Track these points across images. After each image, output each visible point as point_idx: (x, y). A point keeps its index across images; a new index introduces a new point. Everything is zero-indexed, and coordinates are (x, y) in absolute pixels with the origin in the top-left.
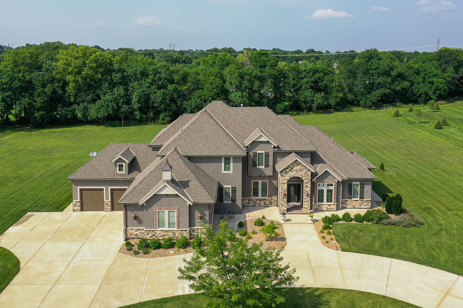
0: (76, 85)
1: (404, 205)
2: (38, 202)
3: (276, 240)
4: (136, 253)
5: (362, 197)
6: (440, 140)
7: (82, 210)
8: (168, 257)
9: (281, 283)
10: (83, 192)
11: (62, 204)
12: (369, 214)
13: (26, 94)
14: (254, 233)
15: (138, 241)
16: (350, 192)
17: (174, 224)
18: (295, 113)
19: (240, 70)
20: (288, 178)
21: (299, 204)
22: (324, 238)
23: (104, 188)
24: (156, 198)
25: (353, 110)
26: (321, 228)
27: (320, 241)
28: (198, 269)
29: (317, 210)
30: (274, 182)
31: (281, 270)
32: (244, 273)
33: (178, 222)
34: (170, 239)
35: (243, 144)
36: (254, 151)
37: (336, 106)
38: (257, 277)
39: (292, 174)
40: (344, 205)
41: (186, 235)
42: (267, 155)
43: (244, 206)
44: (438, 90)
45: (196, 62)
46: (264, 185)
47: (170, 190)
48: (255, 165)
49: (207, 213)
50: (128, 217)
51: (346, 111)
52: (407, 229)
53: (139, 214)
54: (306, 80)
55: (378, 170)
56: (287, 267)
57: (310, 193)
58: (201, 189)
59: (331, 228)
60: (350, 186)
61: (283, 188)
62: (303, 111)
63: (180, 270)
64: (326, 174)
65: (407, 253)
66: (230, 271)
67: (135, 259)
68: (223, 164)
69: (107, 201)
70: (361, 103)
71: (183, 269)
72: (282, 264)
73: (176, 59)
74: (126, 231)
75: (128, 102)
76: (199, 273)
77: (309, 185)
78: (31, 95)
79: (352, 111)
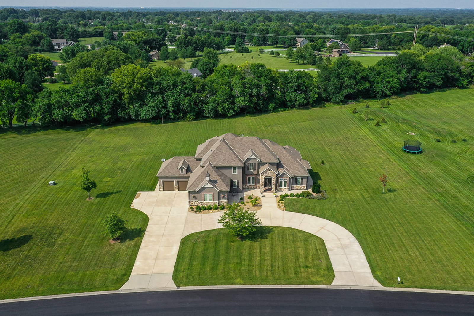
0: (129, 96)
1: (321, 189)
2: (140, 186)
3: (257, 206)
4: (196, 212)
5: (302, 184)
6: (372, 137)
7: (164, 191)
8: (209, 214)
9: (255, 224)
10: (164, 182)
11: (152, 187)
12: (303, 193)
13: (97, 104)
14: (247, 203)
15: (196, 207)
16: (296, 182)
17: (211, 199)
18: (282, 109)
19: (243, 81)
20: (265, 176)
21: (271, 187)
22: (279, 205)
23: (174, 180)
24: (203, 189)
25: (325, 105)
26: (279, 200)
27: (277, 206)
28: (225, 220)
29: (279, 191)
30: (258, 177)
31: (256, 220)
32: (242, 221)
33: (213, 199)
34: (210, 206)
35: (243, 159)
36: (248, 163)
37: (312, 103)
38: (246, 222)
39: (267, 174)
40: (293, 188)
41: (217, 204)
42: (255, 164)
43: (243, 189)
44: (393, 88)
45: (207, 51)
46: (253, 178)
47: (209, 185)
48: (248, 169)
49: (226, 195)
50: (191, 196)
51: (320, 107)
52: (319, 201)
53: (195, 195)
54: (291, 84)
55: (320, 164)
56: (258, 219)
57: (275, 183)
58: (223, 184)
59: (283, 200)
60: (296, 179)
61: (262, 181)
62: (288, 108)
63: (219, 220)
64: (284, 174)
65: (314, 212)
66: (237, 220)
67: (196, 214)
68: (233, 170)
69: (176, 186)
70: (332, 100)
71: (220, 219)
72: (257, 218)
73: (188, 41)
74: (190, 202)
75: (165, 107)
76: (225, 221)
77: (275, 180)
78: (101, 104)
79: (325, 107)
